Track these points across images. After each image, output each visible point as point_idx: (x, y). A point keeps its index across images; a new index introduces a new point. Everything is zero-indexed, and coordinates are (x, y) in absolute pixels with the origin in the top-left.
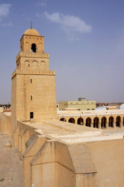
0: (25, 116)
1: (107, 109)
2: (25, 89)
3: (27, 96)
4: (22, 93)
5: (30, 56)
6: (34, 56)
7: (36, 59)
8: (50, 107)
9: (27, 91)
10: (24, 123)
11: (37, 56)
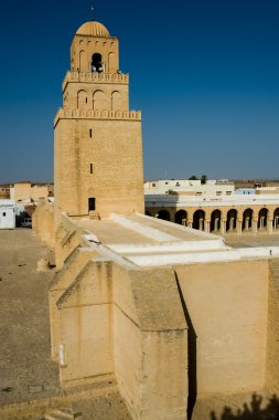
0: (79, 206)
1: (258, 192)
2: (77, 151)
3: (82, 164)
4: (72, 159)
5: (90, 79)
6: (97, 80)
7: (102, 87)
8: (130, 188)
9: (82, 155)
10: (70, 219)
11: (103, 80)
